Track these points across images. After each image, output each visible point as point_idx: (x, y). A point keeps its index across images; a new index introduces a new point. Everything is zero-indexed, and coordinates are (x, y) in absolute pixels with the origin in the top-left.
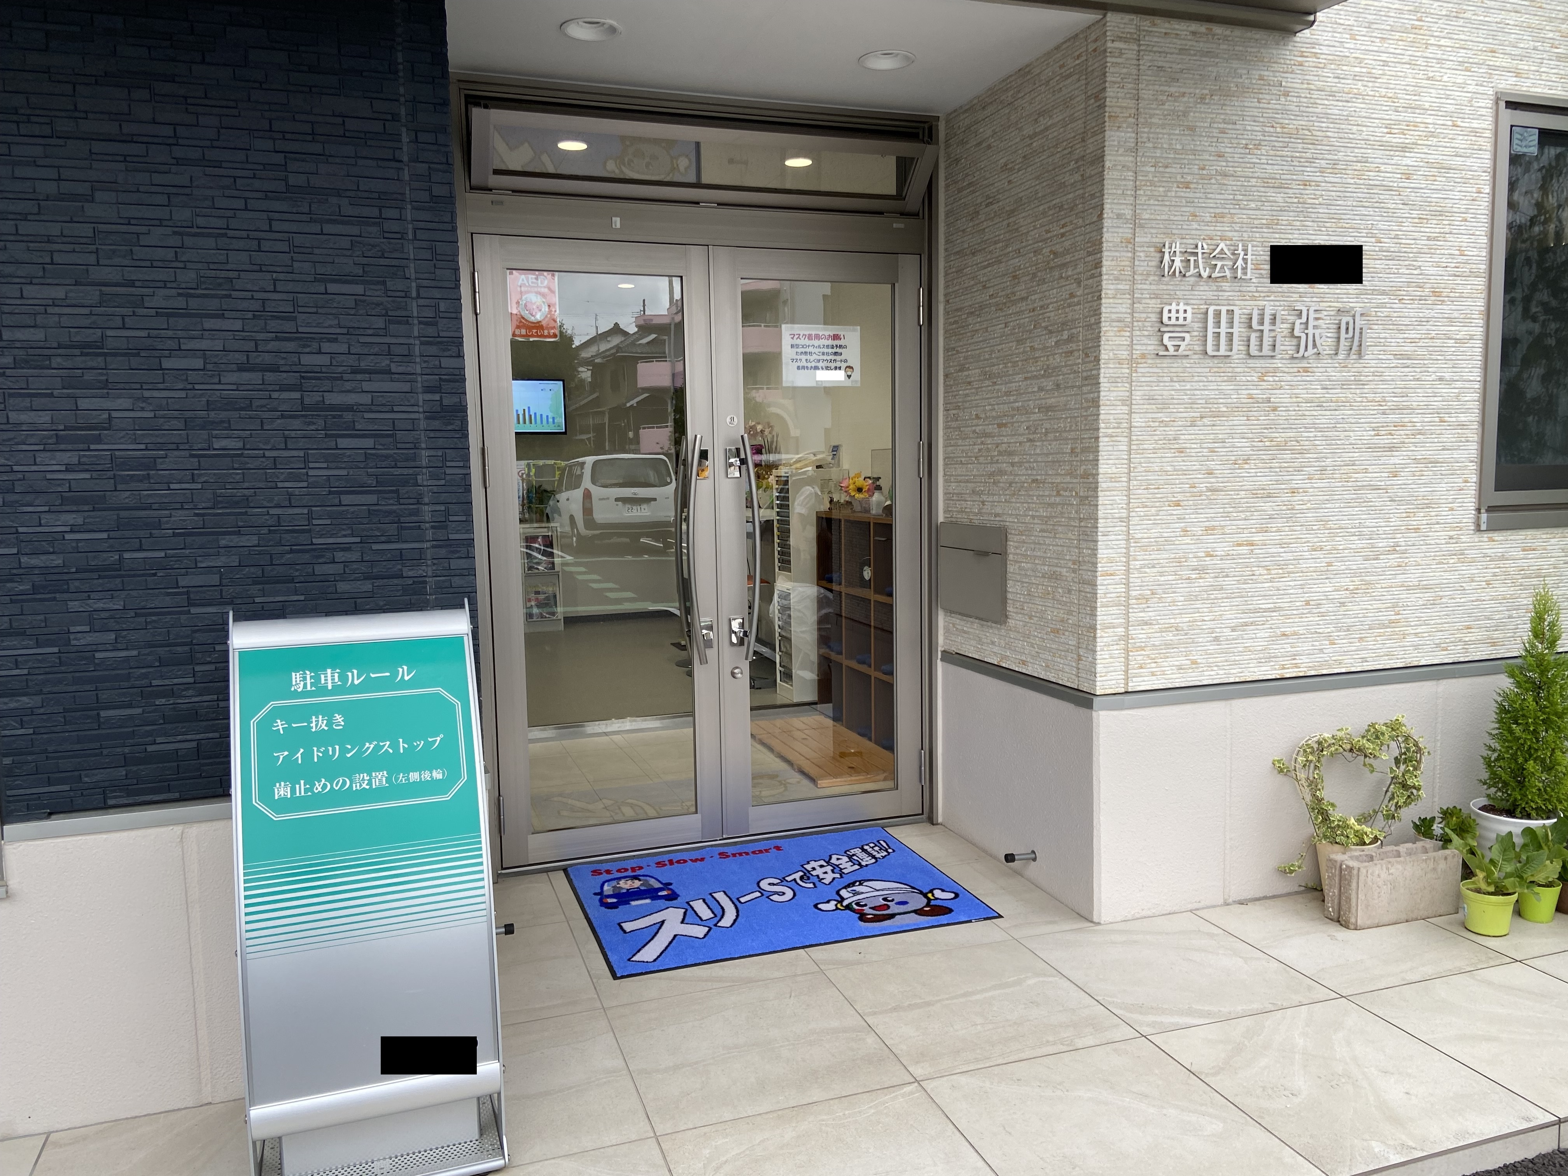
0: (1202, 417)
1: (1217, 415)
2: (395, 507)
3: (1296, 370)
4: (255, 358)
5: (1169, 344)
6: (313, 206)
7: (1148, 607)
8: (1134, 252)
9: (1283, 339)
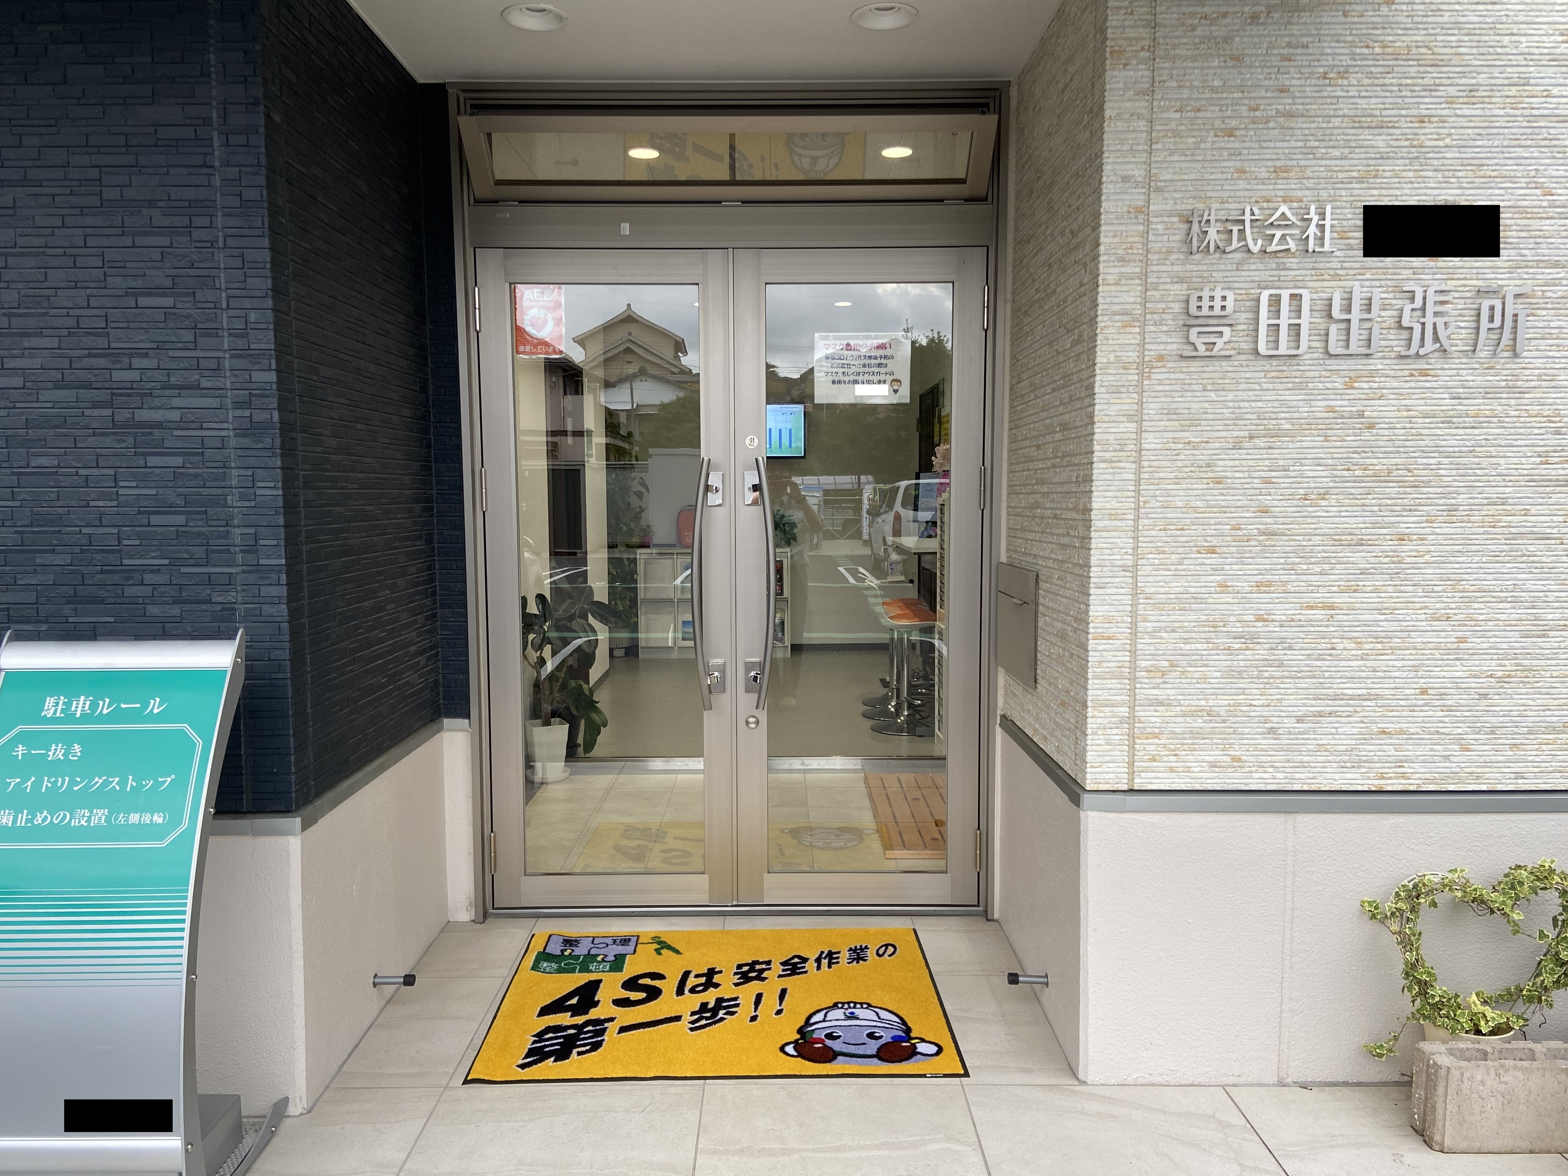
0: (1251, 437)
1: (1278, 434)
2: (204, 529)
3: (1407, 373)
4: (70, 376)
5: (1199, 342)
6: (126, 219)
7: (1165, 683)
8: (1148, 223)
9: (1384, 332)
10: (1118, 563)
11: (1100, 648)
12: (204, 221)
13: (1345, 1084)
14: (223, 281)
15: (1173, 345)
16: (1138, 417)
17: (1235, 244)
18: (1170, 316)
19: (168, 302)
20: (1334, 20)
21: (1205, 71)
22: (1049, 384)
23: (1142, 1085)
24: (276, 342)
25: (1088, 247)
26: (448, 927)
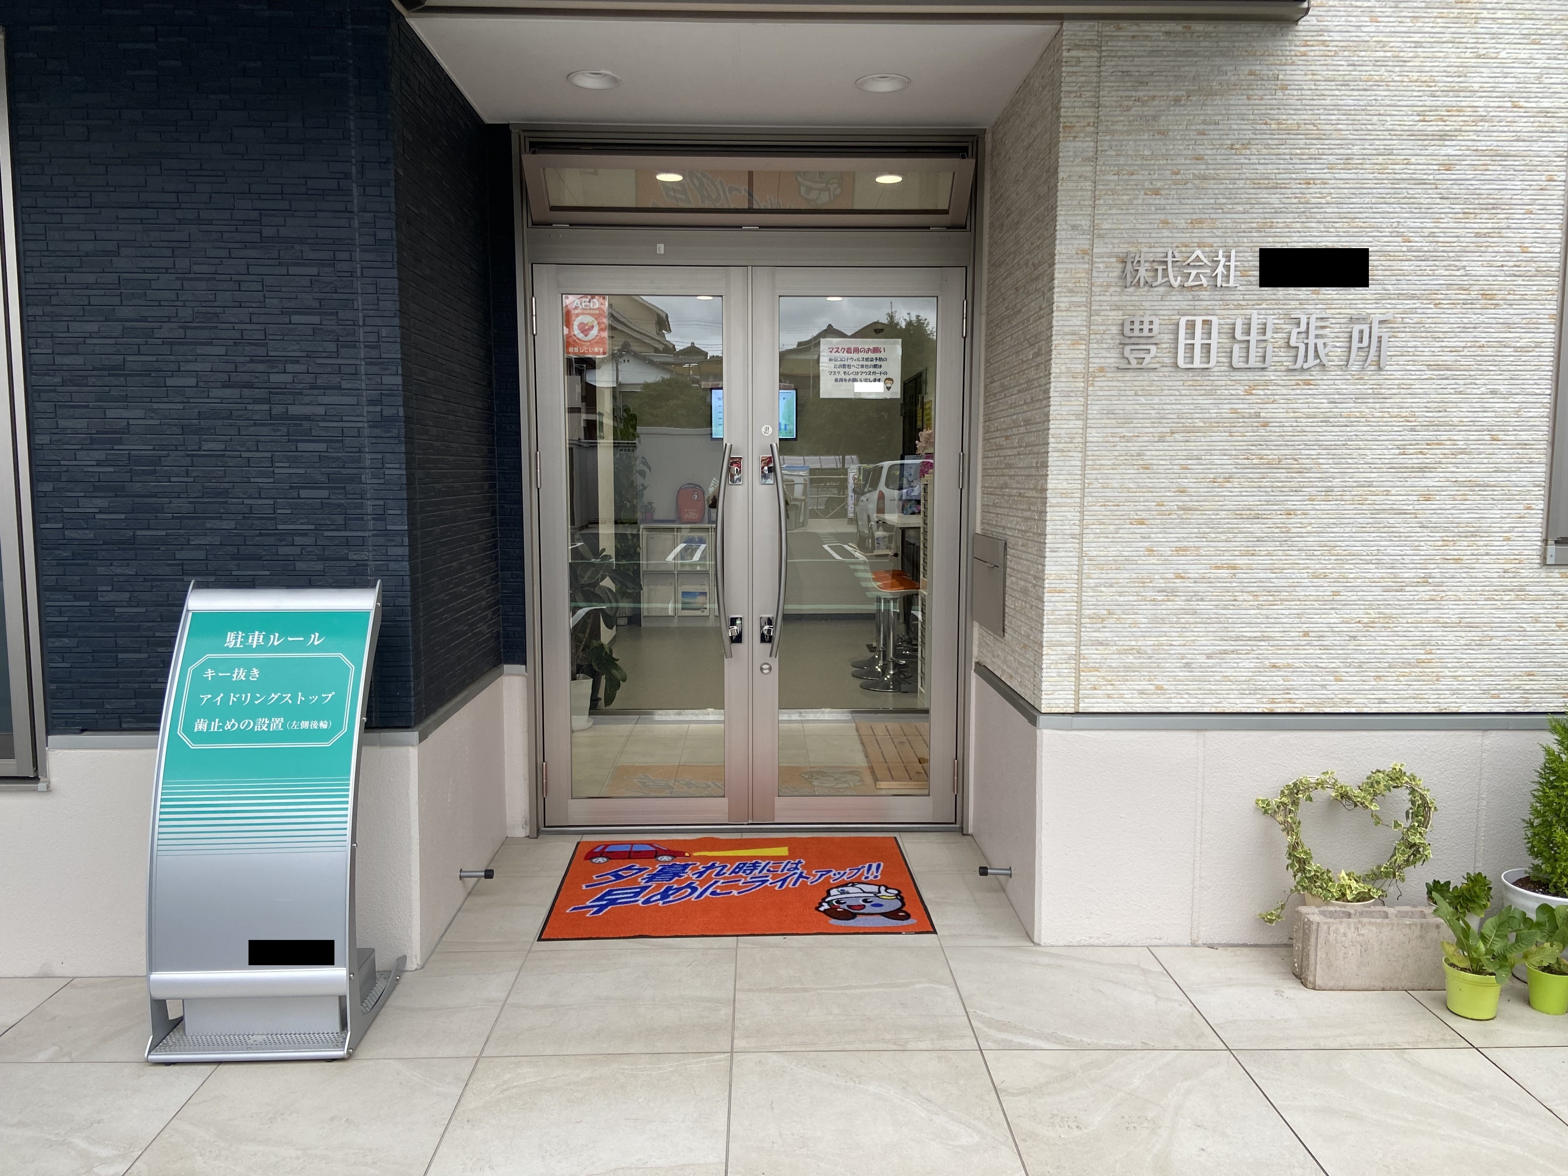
0: (1172, 433)
1: (1194, 430)
2: (343, 501)
3: (1294, 382)
4: (235, 377)
5: (1131, 357)
6: (282, 252)
7: (1104, 627)
8: (1092, 263)
9: (1276, 350)
10: (1068, 532)
11: (1054, 599)
12: (345, 255)
13: (1245, 945)
14: (360, 303)
15: (1112, 359)
16: (1083, 416)
17: (1160, 280)
18: (1109, 336)
19: (316, 319)
20: (1240, 102)
21: (1138, 143)
22: (1015, 386)
23: (1084, 946)
24: (402, 353)
25: (1045, 278)
26: (507, 842)
